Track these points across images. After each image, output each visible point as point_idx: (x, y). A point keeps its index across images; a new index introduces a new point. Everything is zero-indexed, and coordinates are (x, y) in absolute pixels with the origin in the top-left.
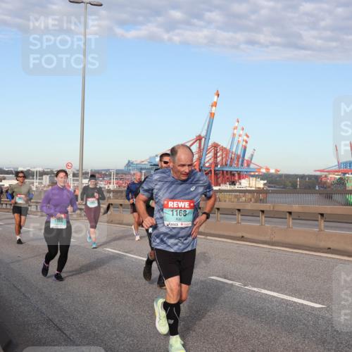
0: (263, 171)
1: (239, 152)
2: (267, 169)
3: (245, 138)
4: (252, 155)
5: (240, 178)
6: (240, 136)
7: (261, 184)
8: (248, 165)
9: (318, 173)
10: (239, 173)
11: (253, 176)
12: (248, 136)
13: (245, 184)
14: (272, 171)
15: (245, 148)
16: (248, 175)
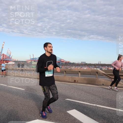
0: (14, 60)
1: (9, 56)
2: (15, 60)
3: (10, 53)
4: (12, 57)
5: (9, 62)
6: (9, 52)
7: (14, 63)
8: (11, 59)
9: (26, 61)
10: (9, 61)
11: (12, 61)
12: (11, 52)
13: (10, 63)
14: (16, 60)
15: (10, 55)
16: (11, 61)
